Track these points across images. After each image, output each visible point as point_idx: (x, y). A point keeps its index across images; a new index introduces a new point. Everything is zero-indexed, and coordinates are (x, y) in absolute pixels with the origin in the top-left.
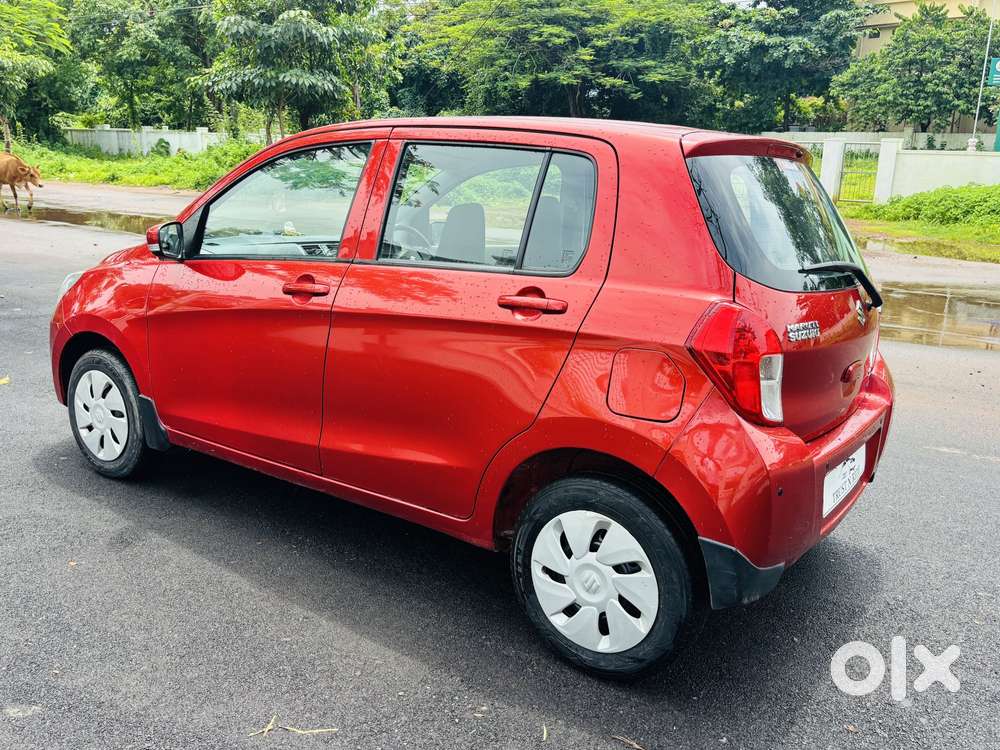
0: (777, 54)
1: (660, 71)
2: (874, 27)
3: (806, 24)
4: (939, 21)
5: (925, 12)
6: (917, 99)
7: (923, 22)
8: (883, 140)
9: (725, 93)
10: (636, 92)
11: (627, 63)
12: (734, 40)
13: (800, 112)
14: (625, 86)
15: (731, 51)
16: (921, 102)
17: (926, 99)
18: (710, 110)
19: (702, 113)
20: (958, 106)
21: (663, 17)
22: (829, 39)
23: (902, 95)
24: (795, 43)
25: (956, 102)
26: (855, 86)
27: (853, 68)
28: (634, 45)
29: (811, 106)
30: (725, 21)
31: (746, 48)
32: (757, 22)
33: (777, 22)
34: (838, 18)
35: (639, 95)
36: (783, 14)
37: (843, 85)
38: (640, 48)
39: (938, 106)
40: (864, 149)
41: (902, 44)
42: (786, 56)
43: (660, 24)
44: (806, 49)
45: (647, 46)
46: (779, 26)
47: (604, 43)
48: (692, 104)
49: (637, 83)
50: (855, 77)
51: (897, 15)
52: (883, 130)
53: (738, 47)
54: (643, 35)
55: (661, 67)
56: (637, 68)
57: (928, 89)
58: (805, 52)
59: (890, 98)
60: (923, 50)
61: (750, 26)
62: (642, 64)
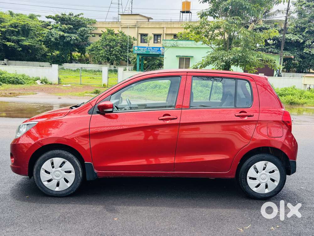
0: (68, 39)
1: (27, 41)
2: (95, 34)
3: (74, 31)
4: (112, 34)
5: (109, 31)
6: (111, 56)
7: (108, 34)
8: (119, 68)
9: (49, 50)
10: (19, 48)
11: (15, 38)
12: (54, 33)
13: (74, 57)
14: (14, 45)
15: (53, 37)
16: (112, 56)
17: (113, 56)
18: (45, 55)
19: (42, 56)
20: (122, 58)
21: (26, 23)
22: (82, 36)
23: (106, 54)
24: (74, 36)
25: (121, 57)
26: (93, 50)
27: (92, 45)
28: (16, 31)
29: (76, 55)
30: (48, 27)
31: (58, 36)
32: (60, 28)
33: (66, 29)
34: (84, 30)
35: (21, 49)
36: (68, 27)
37: (89, 50)
38: (18, 33)
39: (116, 58)
40: (97, 69)
41: (104, 39)
42: (71, 40)
43: (25, 25)
44: (77, 38)
45: (21, 32)
46: (67, 31)
47: (5, 30)
48: (38, 53)
49: (19, 44)
50: (92, 48)
51: (102, 31)
52: (101, 64)
53: (55, 36)
54: (19, 28)
55: (27, 40)
56: (18, 40)
57: (113, 53)
58: (77, 39)
59: (104, 55)
60: (110, 42)
61: (57, 30)
62: (20, 38)
